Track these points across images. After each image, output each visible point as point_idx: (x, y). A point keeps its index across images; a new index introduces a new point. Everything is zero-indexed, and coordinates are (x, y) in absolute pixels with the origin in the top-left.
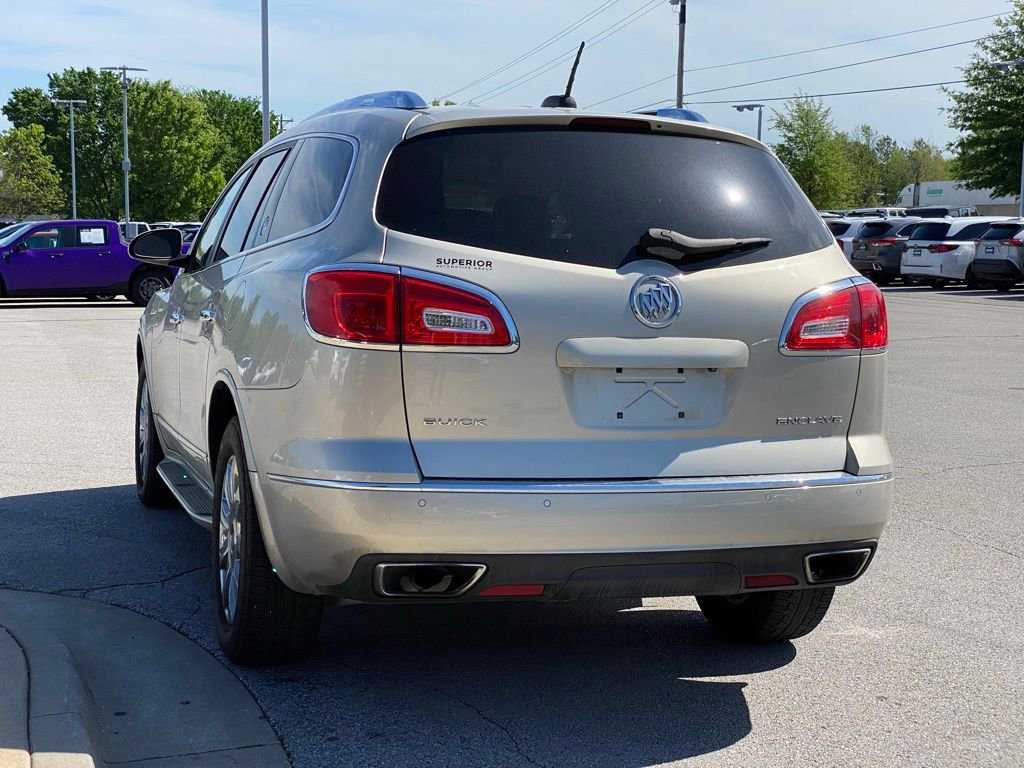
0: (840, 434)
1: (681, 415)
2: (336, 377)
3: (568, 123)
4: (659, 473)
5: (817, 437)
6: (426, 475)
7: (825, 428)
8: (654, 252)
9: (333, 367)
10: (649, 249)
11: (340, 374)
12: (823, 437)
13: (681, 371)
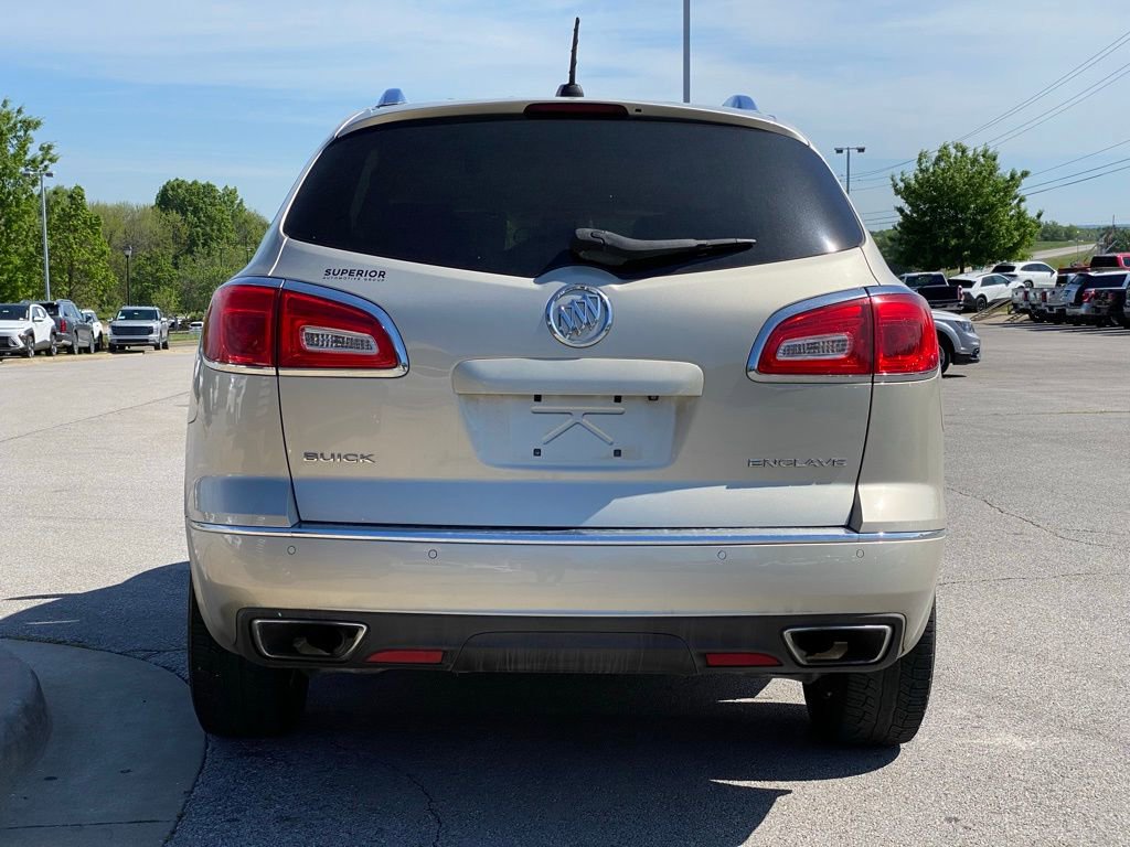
0: (845, 481)
1: (618, 453)
2: (232, 410)
3: (521, 110)
4: (582, 522)
5: (809, 484)
6: (303, 518)
7: (824, 472)
8: (587, 258)
9: (230, 396)
10: (581, 254)
11: (236, 404)
12: (817, 484)
13: (618, 399)
